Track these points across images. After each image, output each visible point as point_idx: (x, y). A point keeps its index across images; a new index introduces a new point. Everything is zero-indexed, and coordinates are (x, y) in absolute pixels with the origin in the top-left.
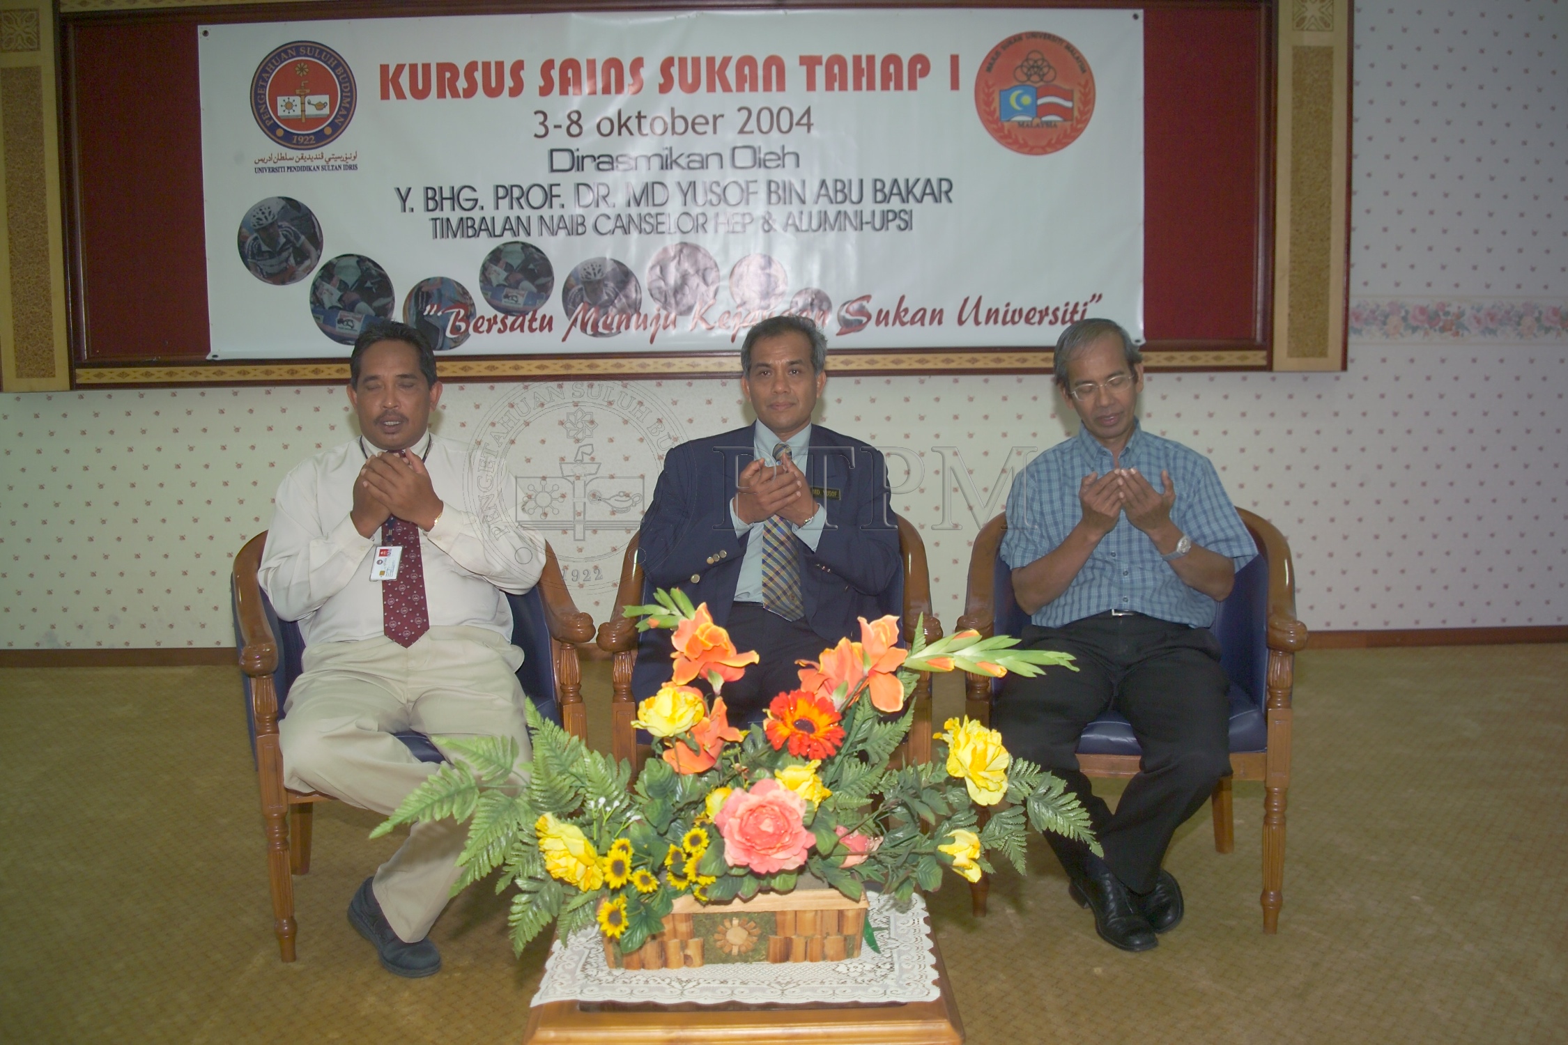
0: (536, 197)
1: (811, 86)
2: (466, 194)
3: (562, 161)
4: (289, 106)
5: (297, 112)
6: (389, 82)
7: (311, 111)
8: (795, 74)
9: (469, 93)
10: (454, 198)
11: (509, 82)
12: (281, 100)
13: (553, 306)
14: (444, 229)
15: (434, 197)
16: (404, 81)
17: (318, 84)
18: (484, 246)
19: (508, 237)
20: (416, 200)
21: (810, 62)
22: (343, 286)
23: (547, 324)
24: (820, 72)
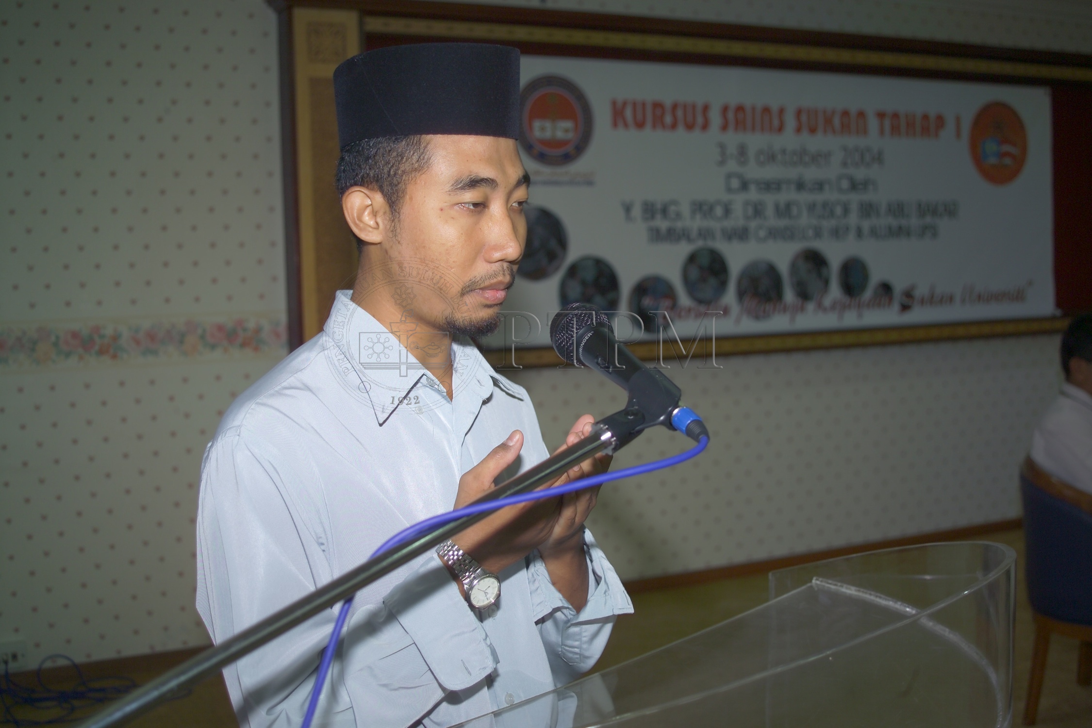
0: (719, 211)
1: (882, 132)
2: (673, 208)
3: (735, 183)
4: (543, 129)
5: (548, 134)
6: (618, 114)
7: (560, 135)
8: (873, 124)
9: (674, 126)
10: (664, 211)
11: (700, 120)
12: (537, 124)
13: (730, 297)
14: (657, 236)
15: (649, 210)
16: (628, 113)
17: (565, 112)
18: (684, 250)
19: (700, 243)
20: (637, 211)
21: (881, 115)
22: (584, 283)
23: (726, 311)
24: (887, 123)
